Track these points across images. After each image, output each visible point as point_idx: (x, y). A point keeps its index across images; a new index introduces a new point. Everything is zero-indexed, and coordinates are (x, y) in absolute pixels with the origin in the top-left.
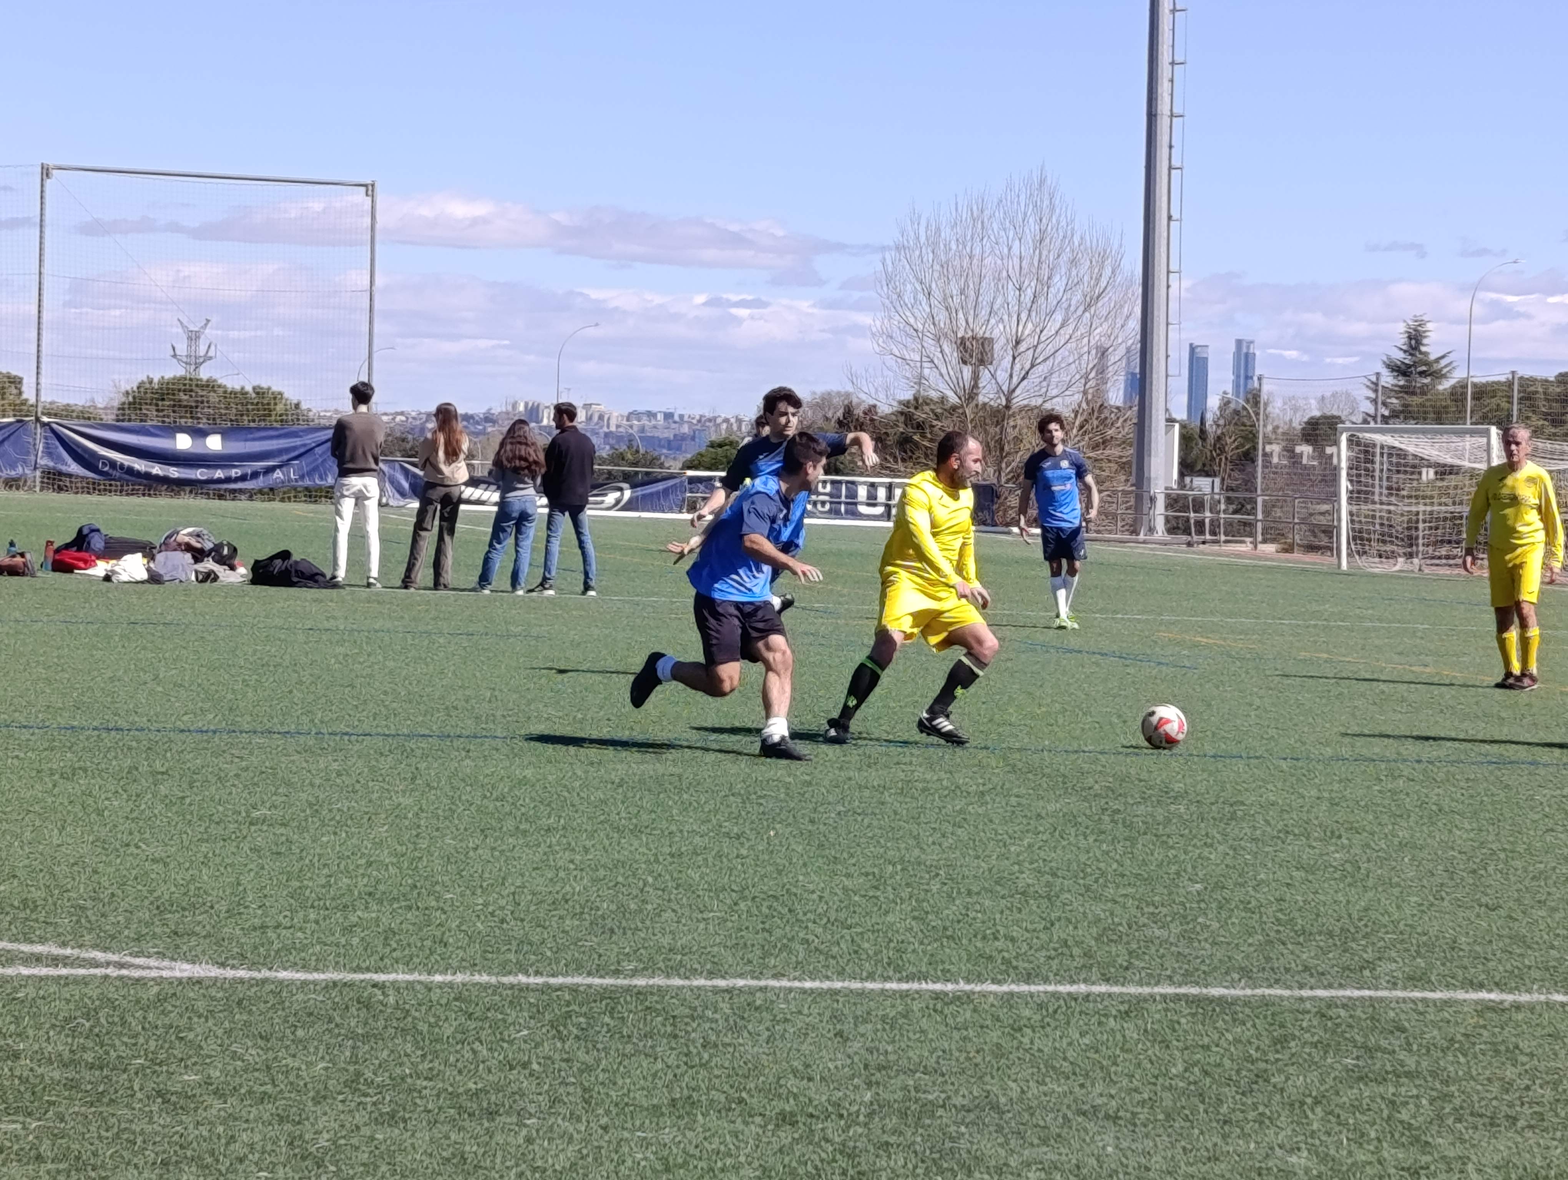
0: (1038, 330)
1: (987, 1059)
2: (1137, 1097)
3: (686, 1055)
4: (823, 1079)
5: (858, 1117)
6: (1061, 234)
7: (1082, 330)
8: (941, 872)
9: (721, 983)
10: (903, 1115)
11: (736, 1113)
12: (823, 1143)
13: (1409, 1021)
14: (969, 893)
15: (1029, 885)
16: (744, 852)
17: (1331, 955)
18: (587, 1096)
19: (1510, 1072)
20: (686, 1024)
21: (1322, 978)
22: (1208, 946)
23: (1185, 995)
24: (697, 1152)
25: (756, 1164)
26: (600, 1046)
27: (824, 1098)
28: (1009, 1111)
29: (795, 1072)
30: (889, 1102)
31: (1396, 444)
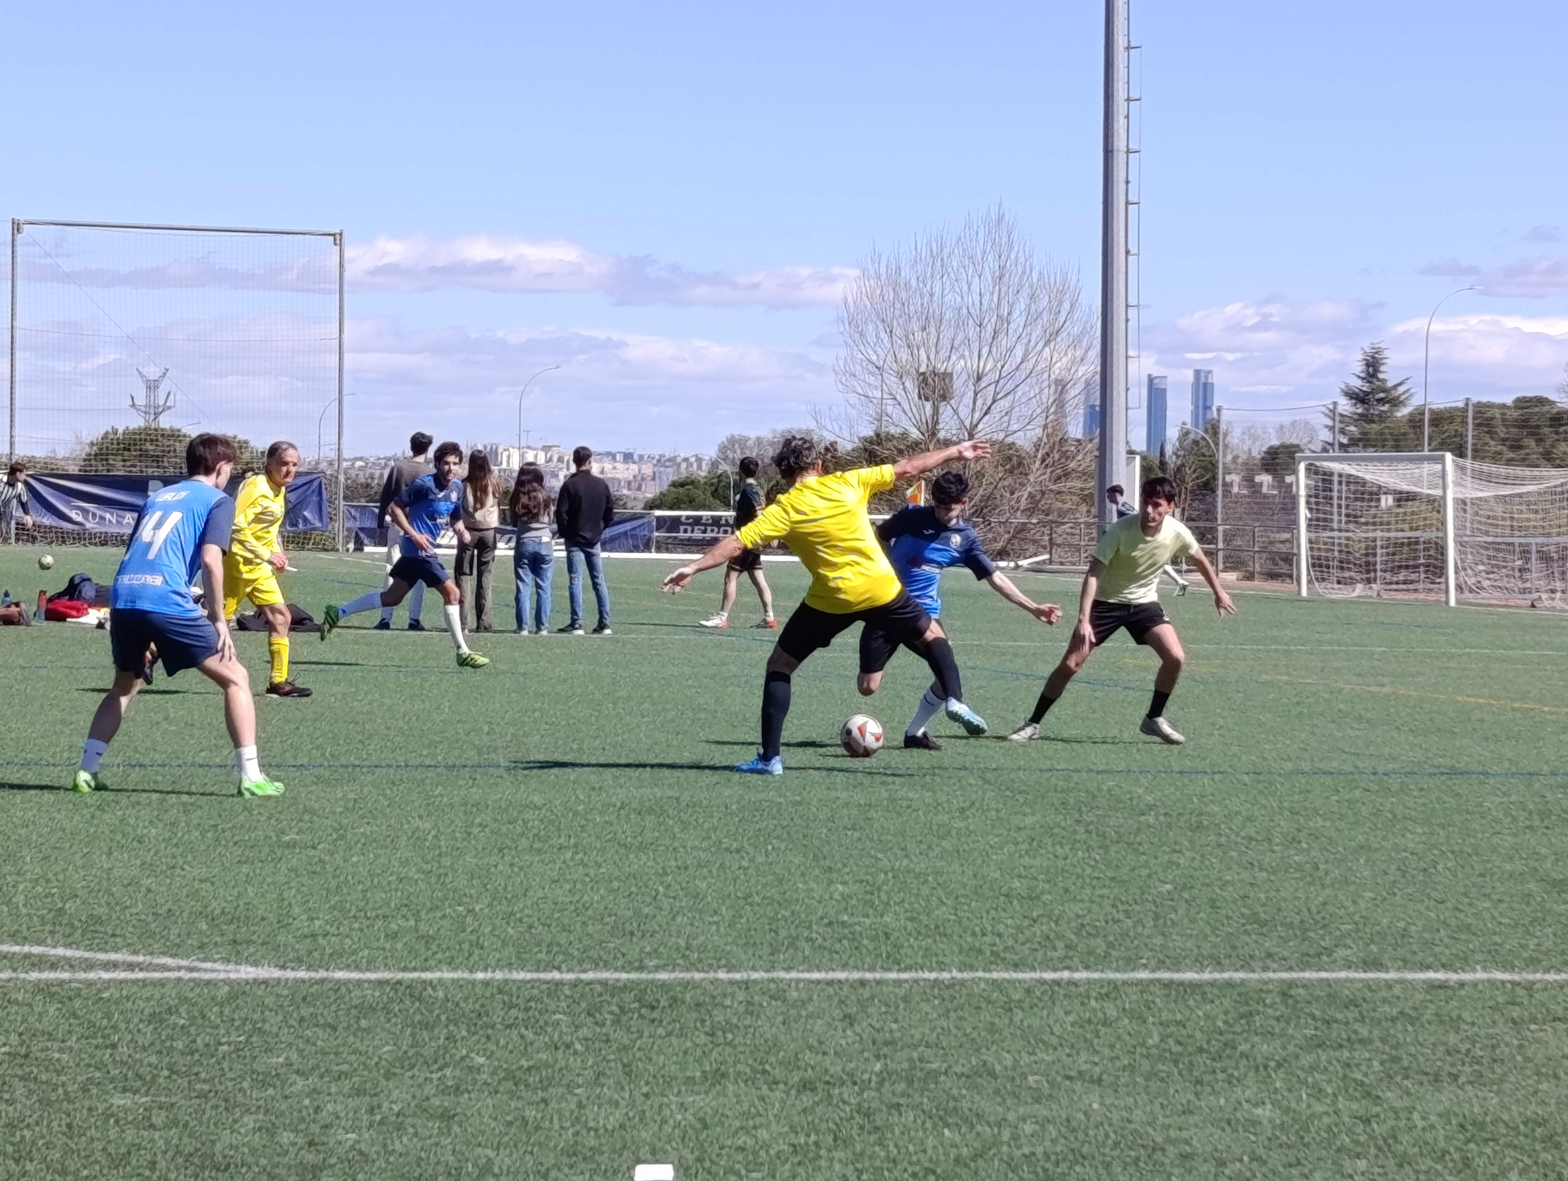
0: (1000, 365)
6: (1020, 270)
7: (1042, 365)
17: (1291, 944)
21: (1283, 963)
23: (1158, 979)
25: (783, 1121)
27: (839, 1068)
29: (811, 1048)
30: (897, 1071)
31: (1354, 472)
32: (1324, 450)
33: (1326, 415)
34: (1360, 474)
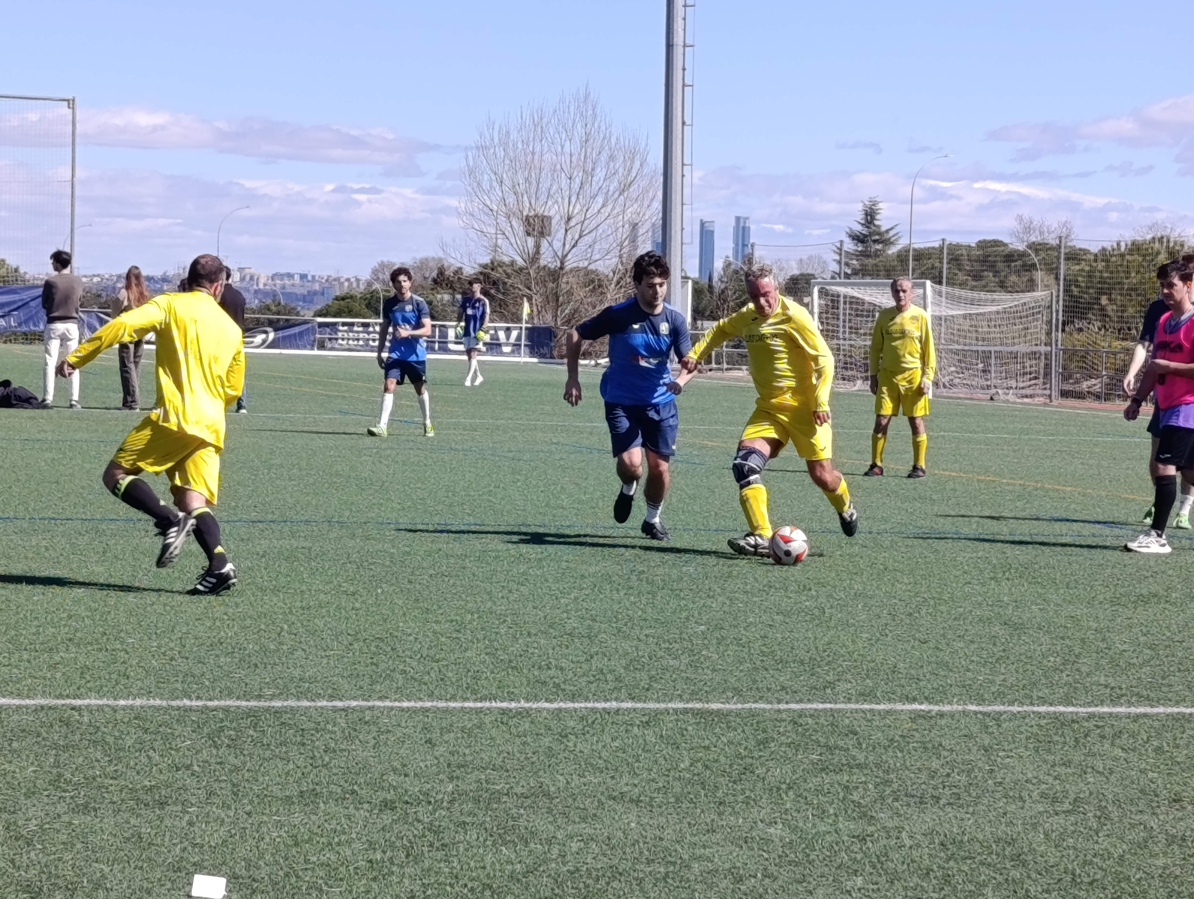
0: (584, 210)
1: (542, 758)
2: (655, 786)
3: (312, 758)
4: (416, 775)
5: (442, 803)
7: (618, 209)
8: (508, 619)
9: (339, 704)
10: (477, 801)
11: (350, 801)
12: (415, 823)
13: (860, 726)
14: (529, 634)
15: (574, 628)
16: (358, 605)
17: (802, 678)
18: (235, 790)
19: (935, 764)
20: (312, 735)
21: (795, 695)
22: (709, 672)
23: (691, 709)
24: (319, 831)
25: (364, 839)
26: (245, 752)
28: (557, 797)
31: (856, 294)
32: (833, 278)
33: (835, 252)
34: (860, 296)
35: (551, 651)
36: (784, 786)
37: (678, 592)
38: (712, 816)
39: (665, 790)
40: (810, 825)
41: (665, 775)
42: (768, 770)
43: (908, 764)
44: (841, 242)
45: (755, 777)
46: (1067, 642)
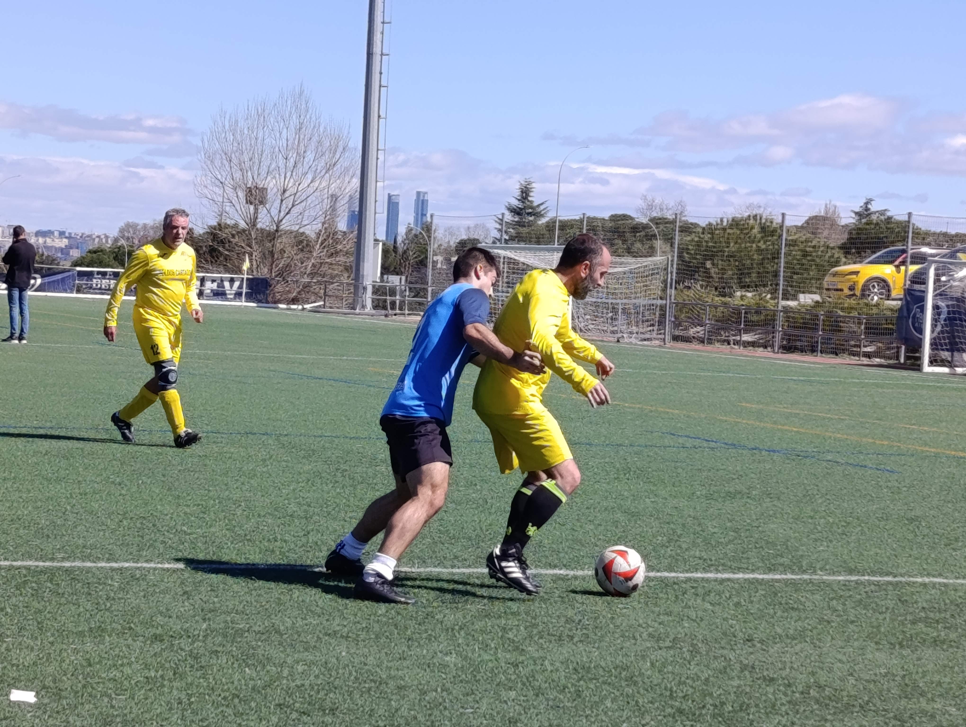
0: (297, 184)
1: (273, 606)
2: (359, 626)
3: (97, 604)
4: (177, 617)
5: (199, 636)
6: (312, 125)
7: (324, 184)
8: (243, 504)
9: (115, 565)
10: (225, 636)
11: (128, 635)
12: (179, 651)
14: (259, 515)
15: (294, 512)
17: (470, 550)
18: (40, 626)
20: (96, 587)
24: (106, 656)
25: (141, 662)
26: (46, 599)
27: (179, 627)
28: (286, 634)
29: (161, 613)
30: (216, 629)
31: (513, 256)
32: (494, 243)
33: (496, 221)
34: (516, 258)
35: (277, 529)
36: (457, 628)
37: (373, 486)
38: (403, 648)
39: (367, 629)
40: (477, 655)
41: (366, 619)
42: (444, 616)
43: (550, 613)
44: (503, 214)
45: (434, 621)
46: (672, 526)
